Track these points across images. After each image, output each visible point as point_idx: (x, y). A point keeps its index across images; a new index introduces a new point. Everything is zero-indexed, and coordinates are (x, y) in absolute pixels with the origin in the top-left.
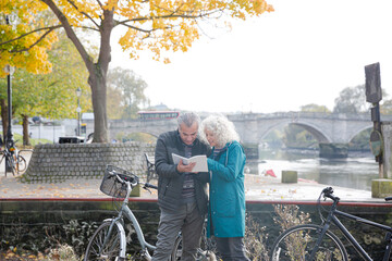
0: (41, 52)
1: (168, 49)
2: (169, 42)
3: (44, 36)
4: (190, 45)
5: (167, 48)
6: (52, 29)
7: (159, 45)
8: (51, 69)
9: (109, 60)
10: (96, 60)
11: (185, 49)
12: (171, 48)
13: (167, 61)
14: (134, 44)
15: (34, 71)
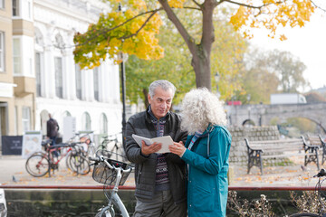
0: (150, 37)
1: (284, 25)
2: (285, 18)
3: (147, 20)
4: (308, 20)
5: (284, 23)
6: (154, 12)
7: (275, 21)
8: (162, 53)
9: (213, 40)
10: (198, 42)
11: (301, 24)
12: (288, 24)
13: (283, 38)
14: (247, 22)
15: (145, 56)
